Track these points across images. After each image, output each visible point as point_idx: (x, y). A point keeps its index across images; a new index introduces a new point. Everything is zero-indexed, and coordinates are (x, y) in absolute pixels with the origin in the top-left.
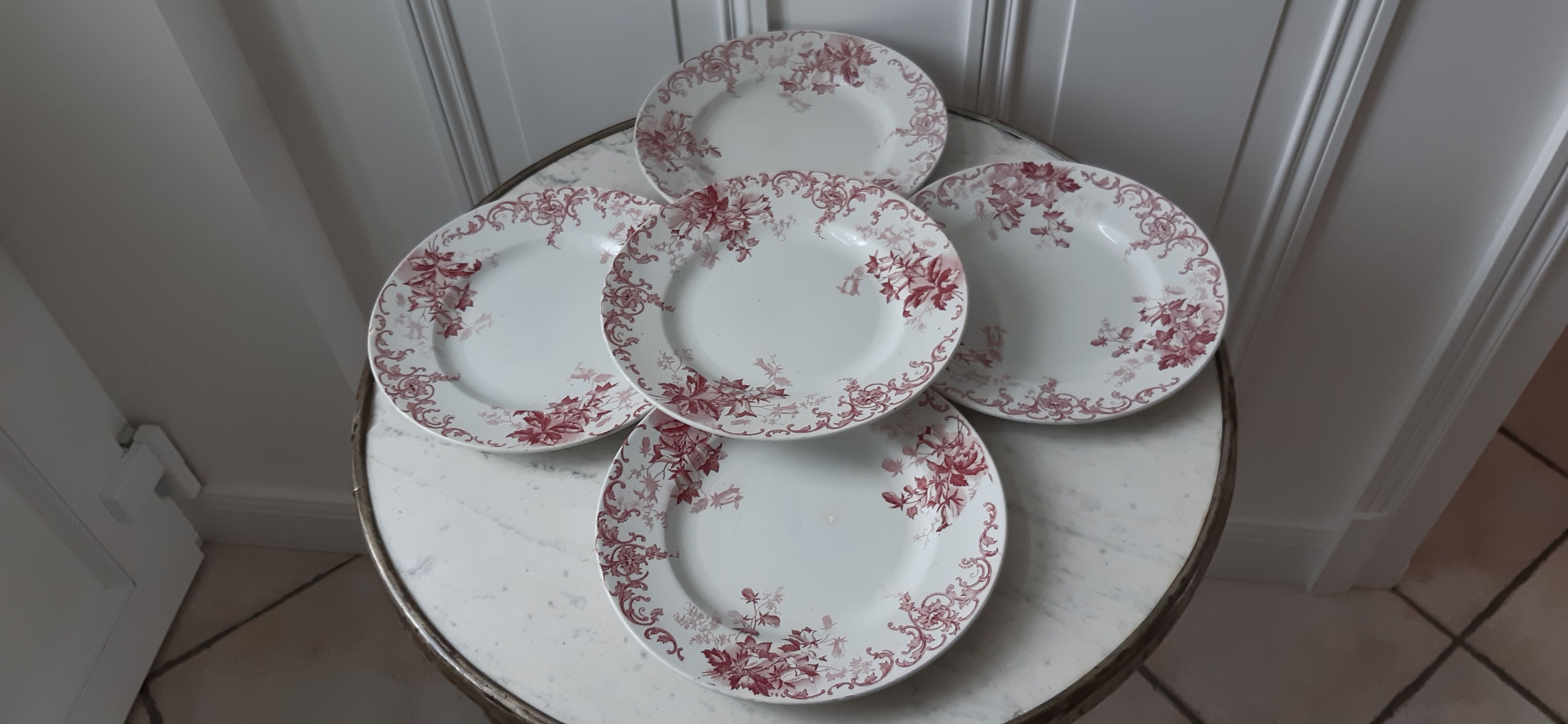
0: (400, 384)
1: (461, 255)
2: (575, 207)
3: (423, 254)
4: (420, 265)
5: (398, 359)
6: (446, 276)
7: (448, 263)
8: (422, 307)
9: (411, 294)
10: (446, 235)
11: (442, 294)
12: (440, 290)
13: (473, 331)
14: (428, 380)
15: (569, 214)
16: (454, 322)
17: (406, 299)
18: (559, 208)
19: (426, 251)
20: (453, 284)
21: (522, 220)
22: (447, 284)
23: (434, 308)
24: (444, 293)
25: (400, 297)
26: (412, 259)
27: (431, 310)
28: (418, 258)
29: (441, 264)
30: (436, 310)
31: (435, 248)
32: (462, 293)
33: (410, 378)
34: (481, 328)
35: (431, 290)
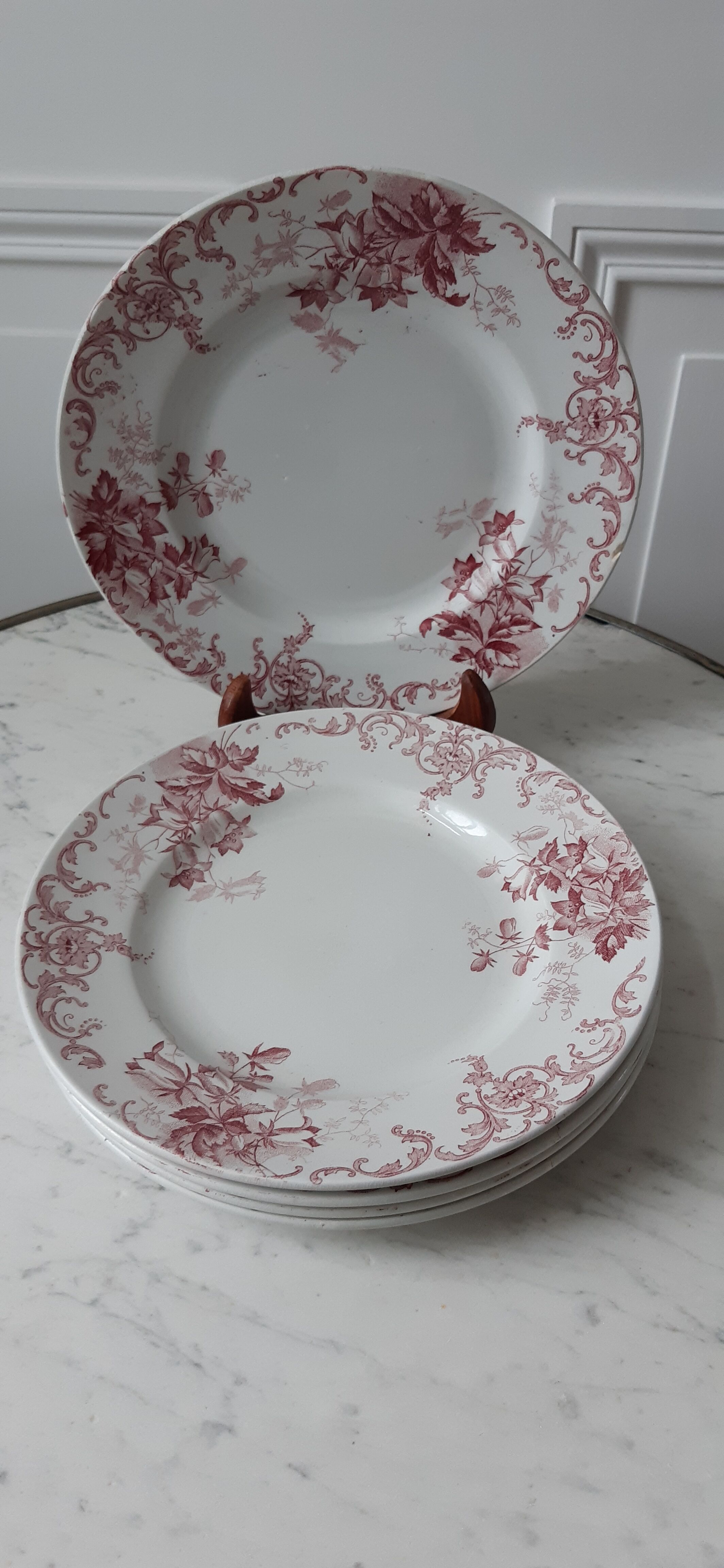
0: (613, 434)
1: (444, 652)
2: (253, 670)
4: (507, 652)
5: (598, 488)
6: (476, 622)
7: (466, 644)
8: (529, 577)
9: (536, 605)
12: (494, 600)
13: (469, 511)
14: (569, 430)
15: (267, 663)
17: (546, 600)
18: (277, 678)
21: (337, 679)
22: (479, 608)
25: (554, 605)
29: (475, 645)
32: (463, 588)
33: (593, 442)
34: (457, 511)
35: (505, 605)
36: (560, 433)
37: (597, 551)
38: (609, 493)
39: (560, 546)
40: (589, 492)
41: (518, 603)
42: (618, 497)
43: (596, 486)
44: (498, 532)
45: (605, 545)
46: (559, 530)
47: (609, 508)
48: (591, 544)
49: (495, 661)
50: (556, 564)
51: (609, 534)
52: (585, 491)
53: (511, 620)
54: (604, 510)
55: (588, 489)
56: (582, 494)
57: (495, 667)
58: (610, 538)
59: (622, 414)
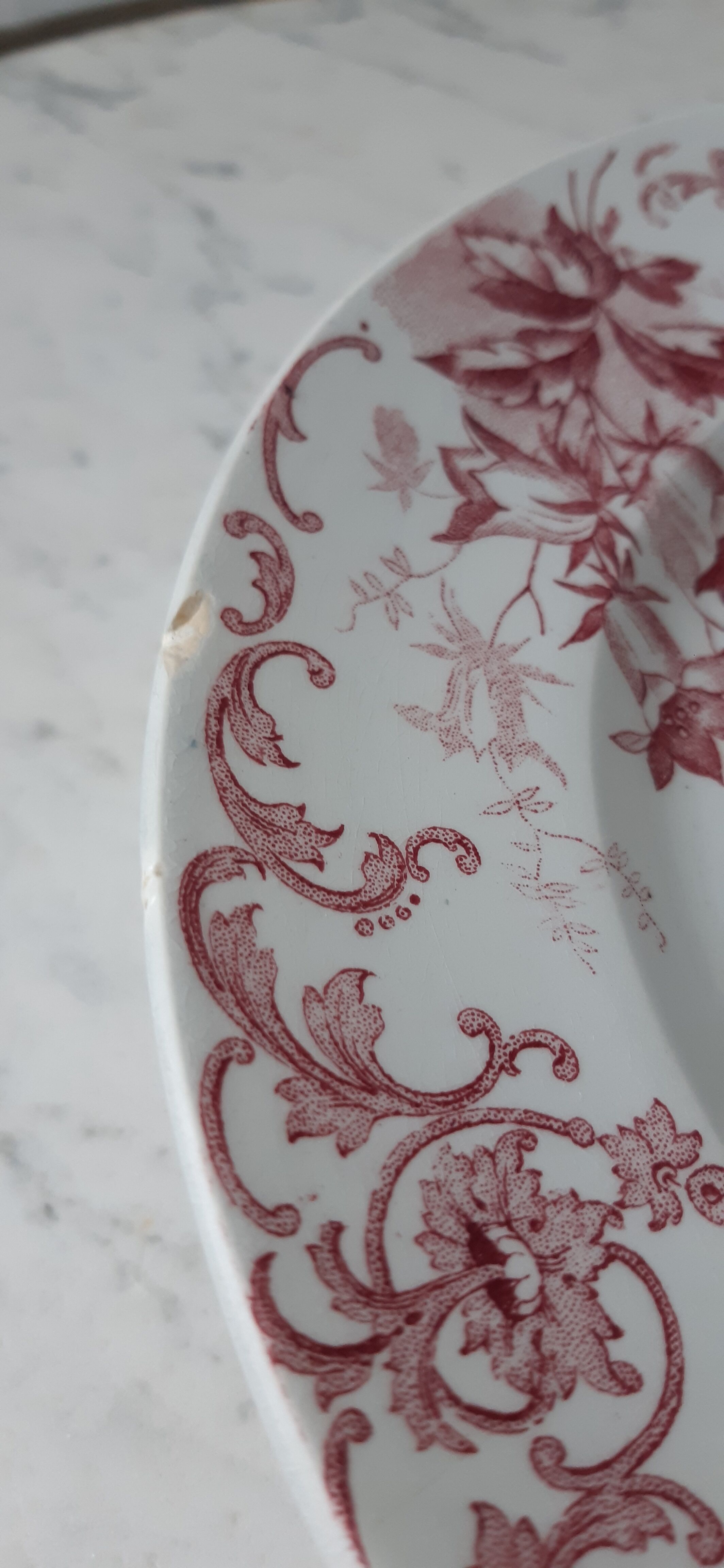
3: (537, 226)
6: (659, 382)
8: (519, 533)
10: (658, 168)
11: (633, 476)
12: (622, 454)
16: (696, 679)
17: (428, 452)
19: (553, 214)
20: (696, 437)
23: (592, 557)
24: (646, 475)
26: (480, 232)
27: (574, 564)
28: (511, 238)
30: (603, 570)
31: (600, 218)
36: (642, 1162)
37: (281, 632)
38: (302, 885)
39: (439, 652)
40: (395, 888)
41: (529, 442)
42: (250, 870)
43: (373, 916)
44: (683, 704)
45: (253, 658)
46: (469, 716)
47: (281, 818)
48: (317, 664)
49: (549, 257)
50: (432, 583)
51: (248, 706)
52: (411, 886)
53: (536, 387)
54: (302, 809)
55: (403, 900)
56: (424, 873)
57: (542, 239)
58: (236, 683)
59: (374, 1344)
